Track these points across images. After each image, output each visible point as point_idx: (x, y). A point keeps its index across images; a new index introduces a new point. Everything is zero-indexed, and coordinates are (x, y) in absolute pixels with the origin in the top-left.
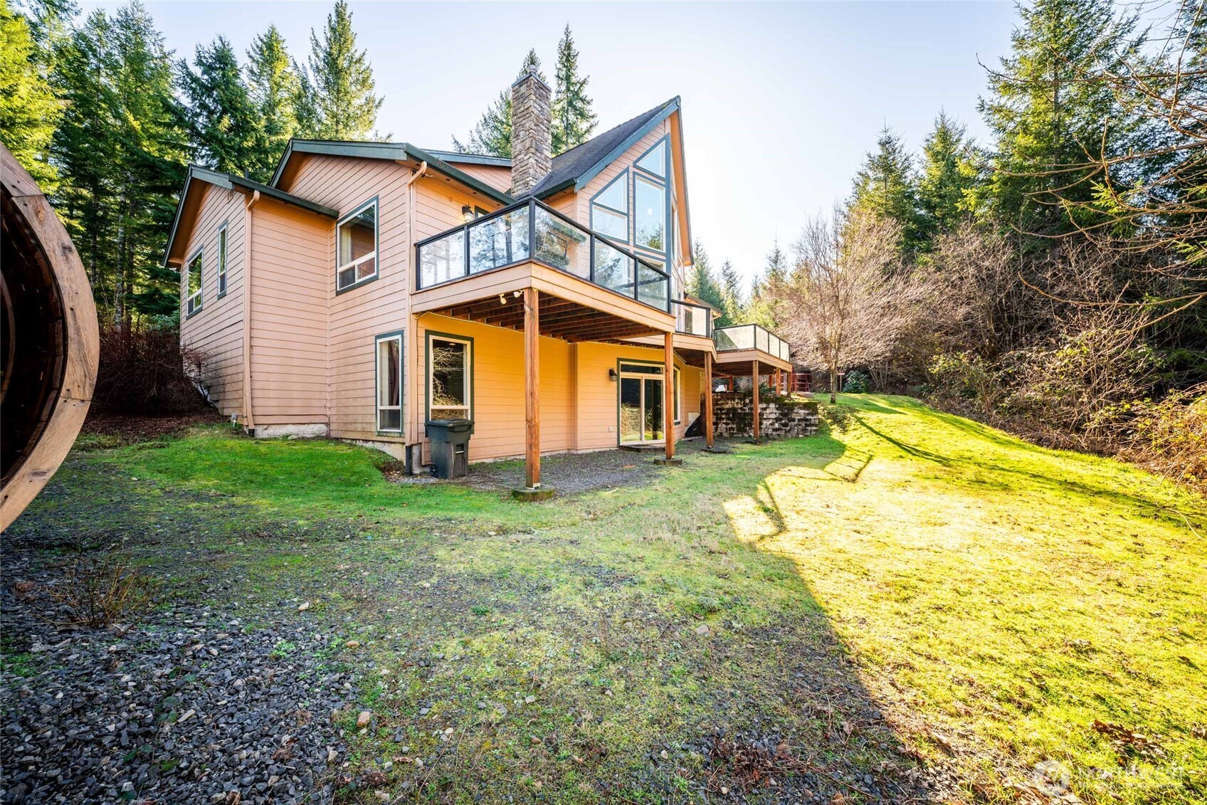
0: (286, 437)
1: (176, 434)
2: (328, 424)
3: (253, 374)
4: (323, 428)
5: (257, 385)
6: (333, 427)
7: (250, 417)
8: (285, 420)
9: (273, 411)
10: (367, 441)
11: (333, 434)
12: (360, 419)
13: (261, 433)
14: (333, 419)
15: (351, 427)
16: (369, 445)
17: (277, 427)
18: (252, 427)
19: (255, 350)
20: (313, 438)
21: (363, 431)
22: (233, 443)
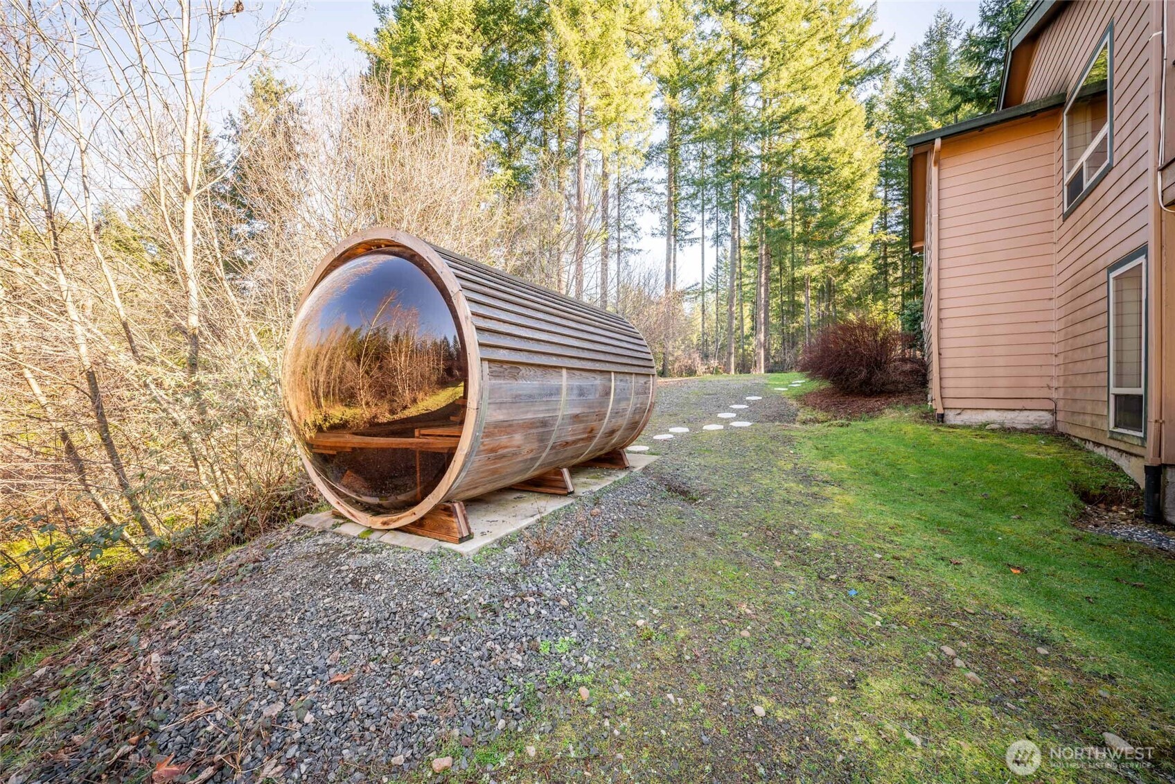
0: (982, 426)
1: (872, 413)
2: (1054, 412)
3: (942, 351)
4: (1047, 417)
5: (946, 363)
6: (1060, 416)
7: (939, 399)
8: (983, 404)
9: (968, 393)
10: (1098, 445)
11: (1061, 428)
12: (1089, 409)
13: (951, 418)
14: (1061, 404)
15: (1079, 419)
16: (1101, 451)
17: (974, 412)
18: (940, 411)
19: (945, 324)
20: (1027, 431)
21: (1093, 428)
22: (925, 429)
